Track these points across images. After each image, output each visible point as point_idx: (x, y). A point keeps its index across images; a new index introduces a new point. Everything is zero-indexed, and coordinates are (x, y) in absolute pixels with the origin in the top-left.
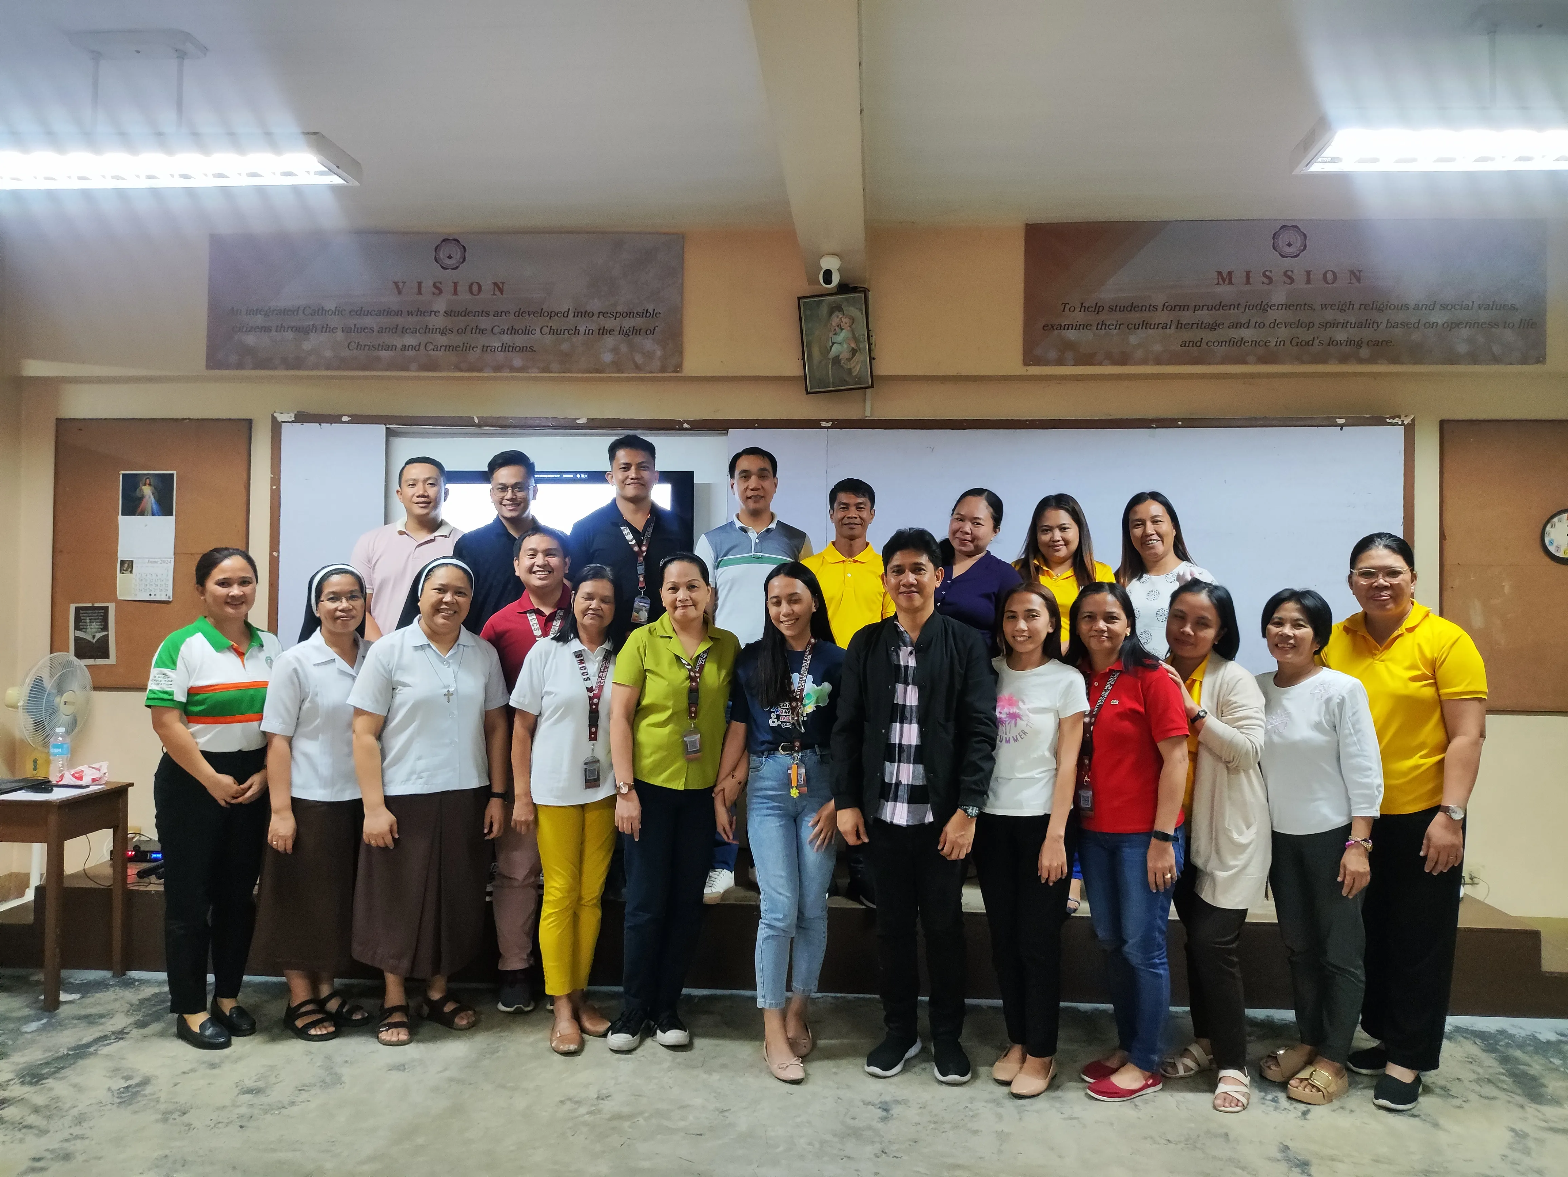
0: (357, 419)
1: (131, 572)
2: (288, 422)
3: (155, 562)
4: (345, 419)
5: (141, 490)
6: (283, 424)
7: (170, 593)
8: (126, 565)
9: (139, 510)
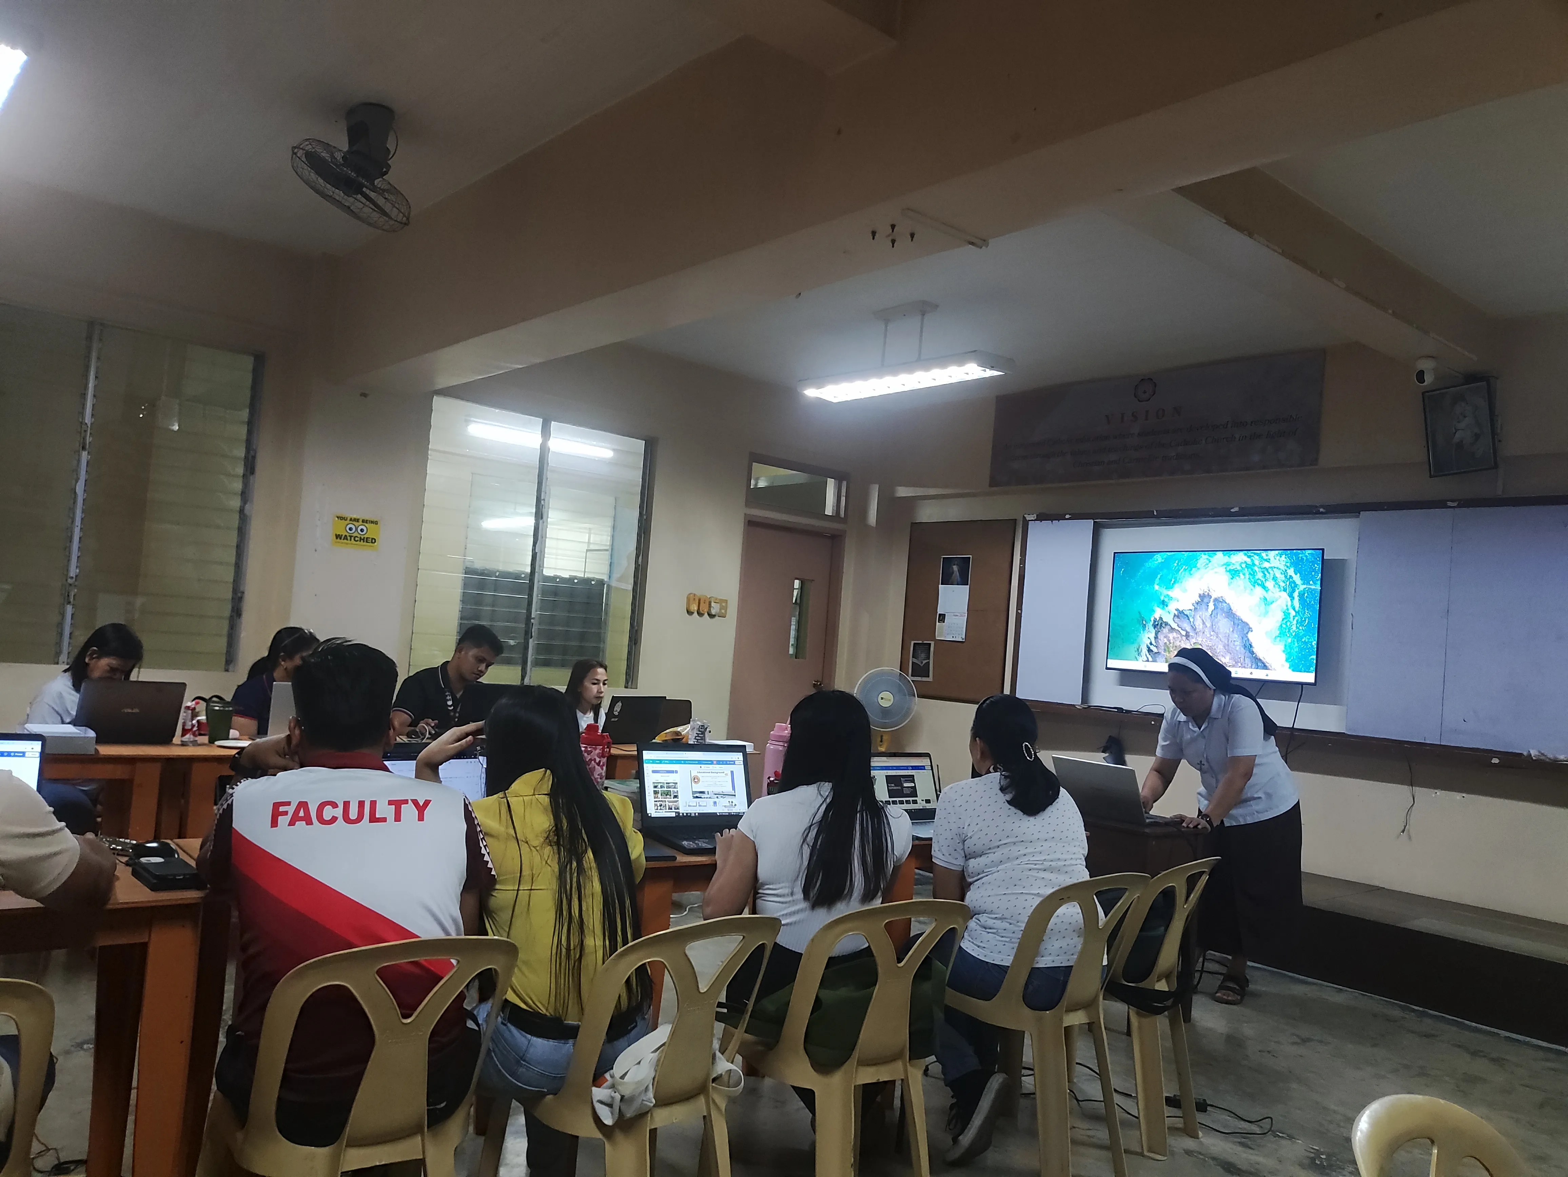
0: (1076, 517)
1: (944, 622)
2: (1032, 520)
3: (957, 616)
4: (1067, 516)
5: (953, 568)
6: (1030, 522)
7: (964, 637)
8: (941, 617)
9: (950, 581)
